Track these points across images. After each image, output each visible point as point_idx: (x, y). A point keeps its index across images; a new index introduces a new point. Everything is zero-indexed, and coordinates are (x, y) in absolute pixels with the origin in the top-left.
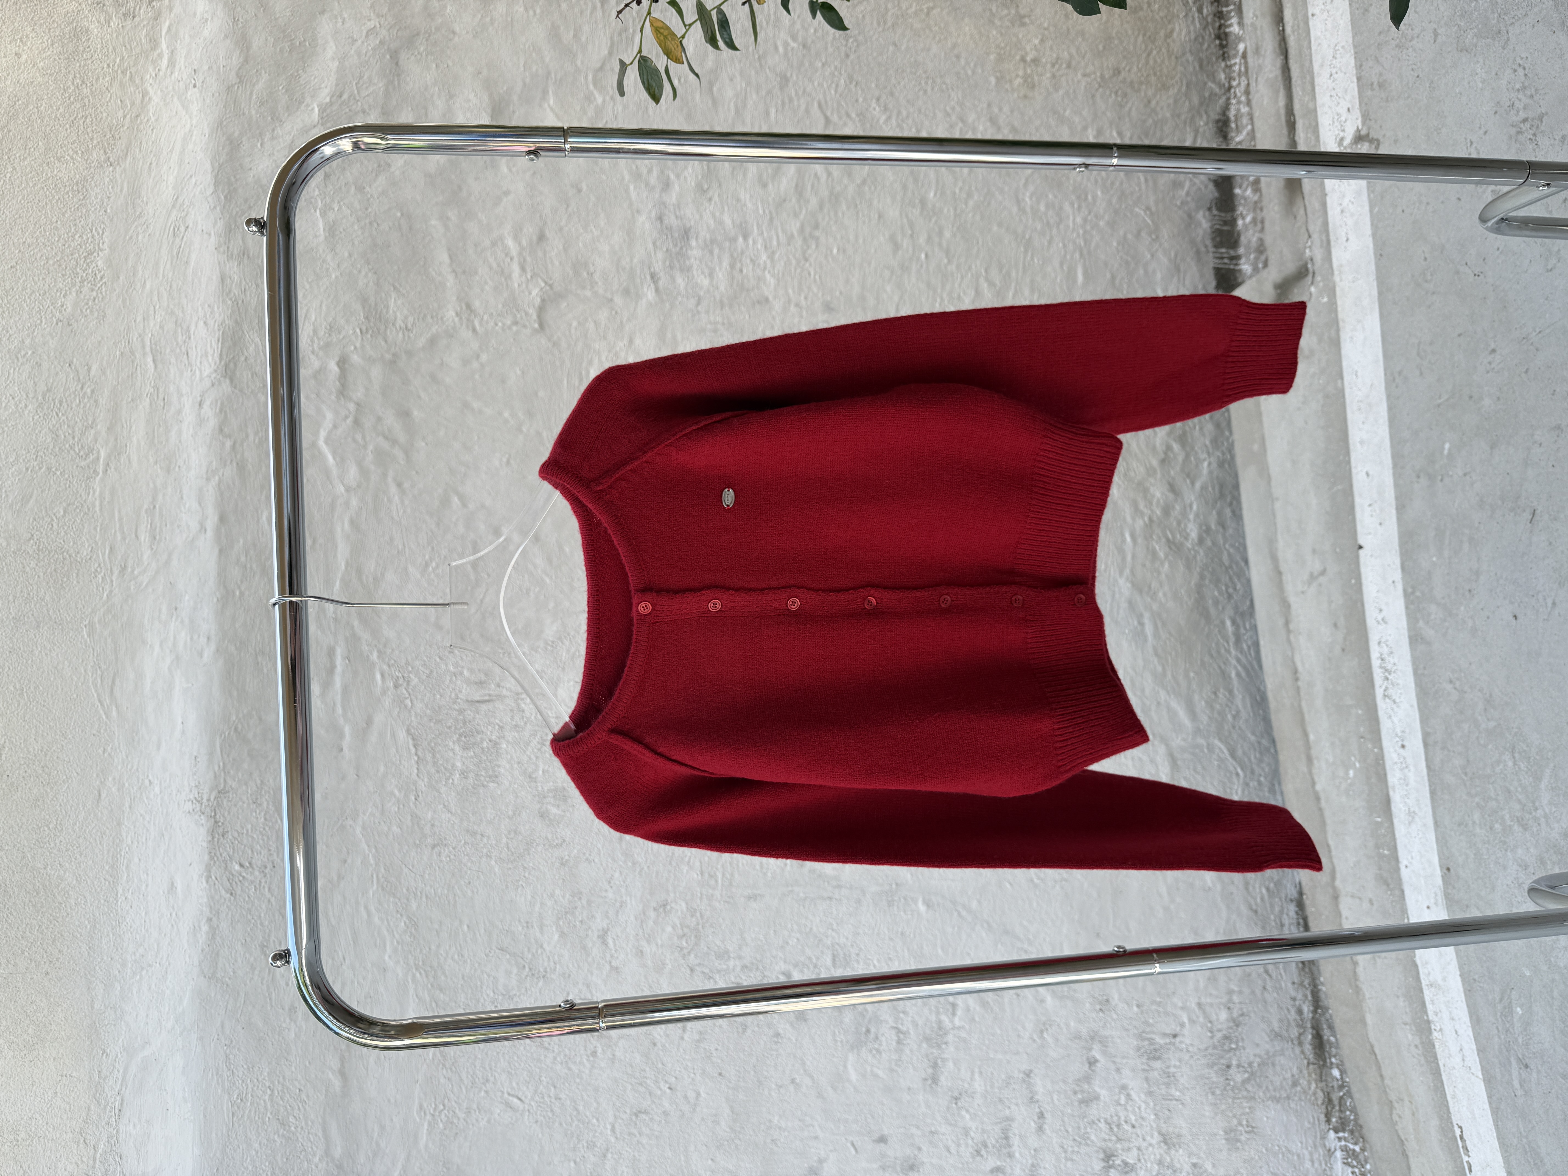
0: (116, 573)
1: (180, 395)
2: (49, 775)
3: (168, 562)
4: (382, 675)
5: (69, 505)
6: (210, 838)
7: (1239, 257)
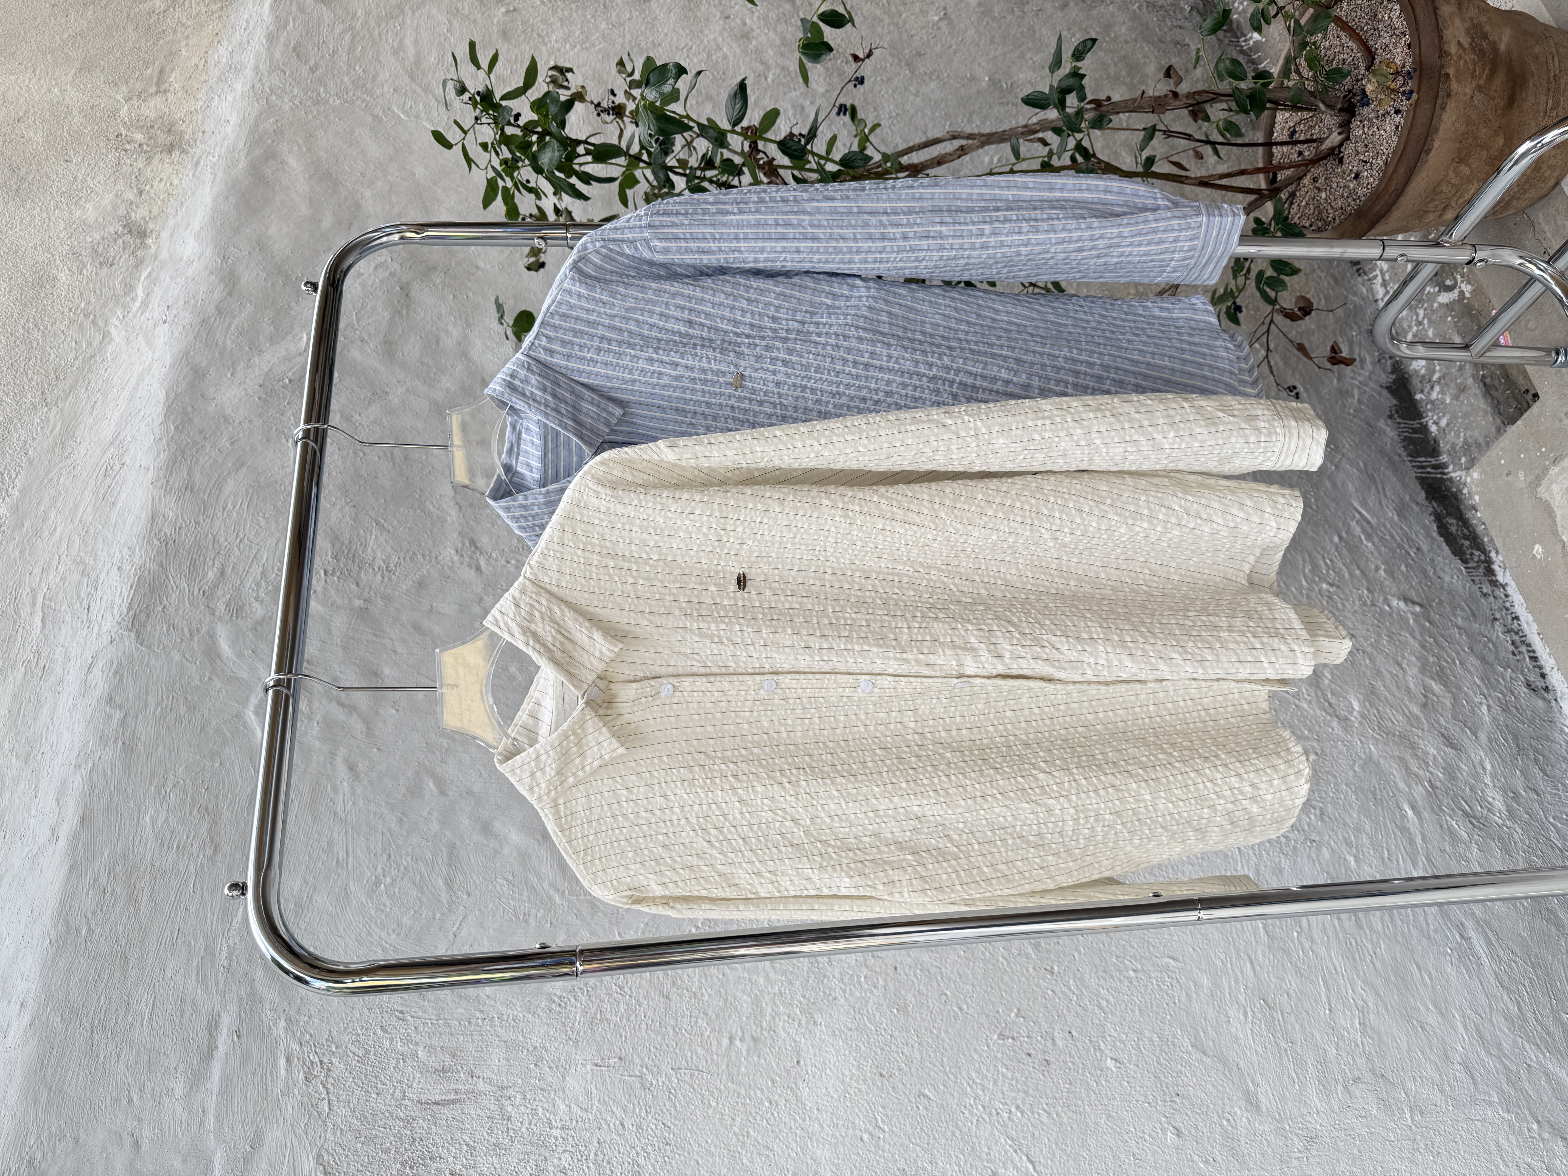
4: (289, 1061)
7: (1444, 466)
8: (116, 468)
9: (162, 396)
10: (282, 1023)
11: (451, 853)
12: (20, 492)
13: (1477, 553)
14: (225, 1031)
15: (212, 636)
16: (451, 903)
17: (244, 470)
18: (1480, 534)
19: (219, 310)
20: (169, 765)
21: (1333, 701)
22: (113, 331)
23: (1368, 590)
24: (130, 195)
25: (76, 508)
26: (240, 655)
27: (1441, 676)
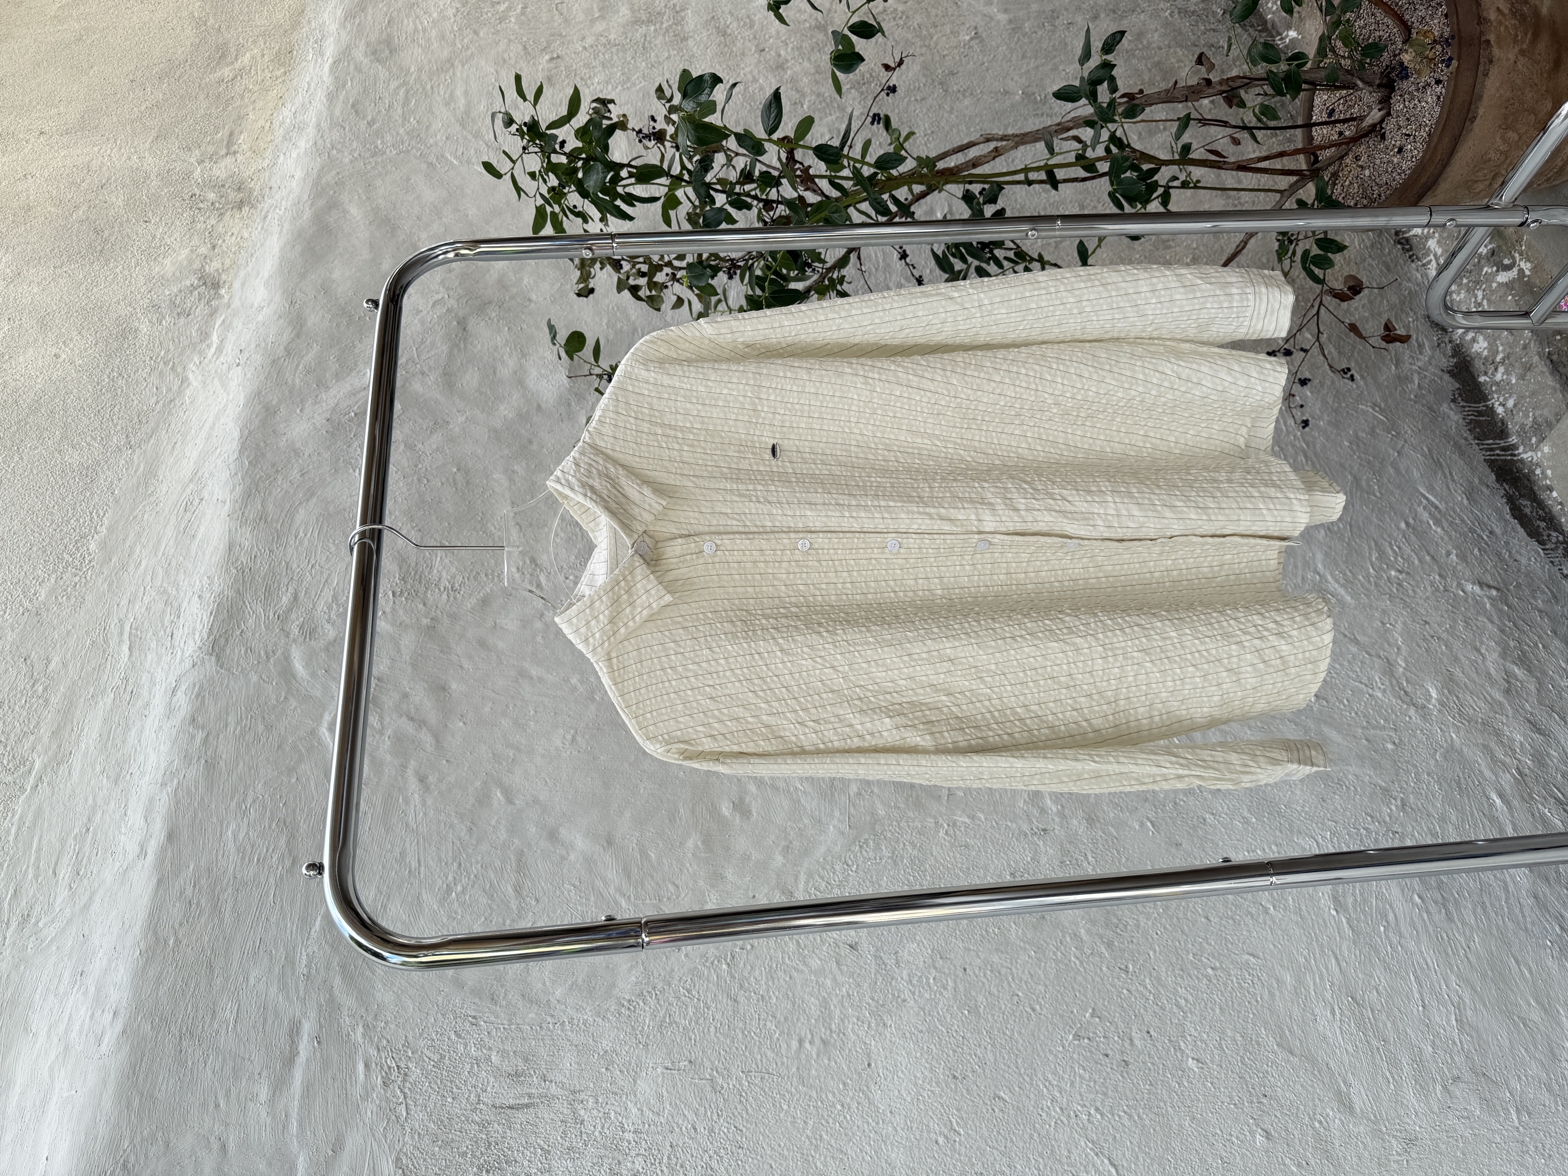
1: (152, 683)
3: (86, 907)
4: (367, 1066)
7: (1514, 447)
8: (196, 503)
9: (236, 434)
10: (360, 1030)
11: (519, 861)
12: (108, 529)
13: (1554, 534)
14: (305, 1037)
15: (287, 658)
16: (520, 909)
17: (315, 500)
18: (1556, 514)
19: (288, 352)
20: (248, 782)
21: (1409, 689)
22: (191, 376)
23: (1440, 575)
24: (204, 250)
25: (159, 541)
26: (313, 675)
27: (1523, 661)
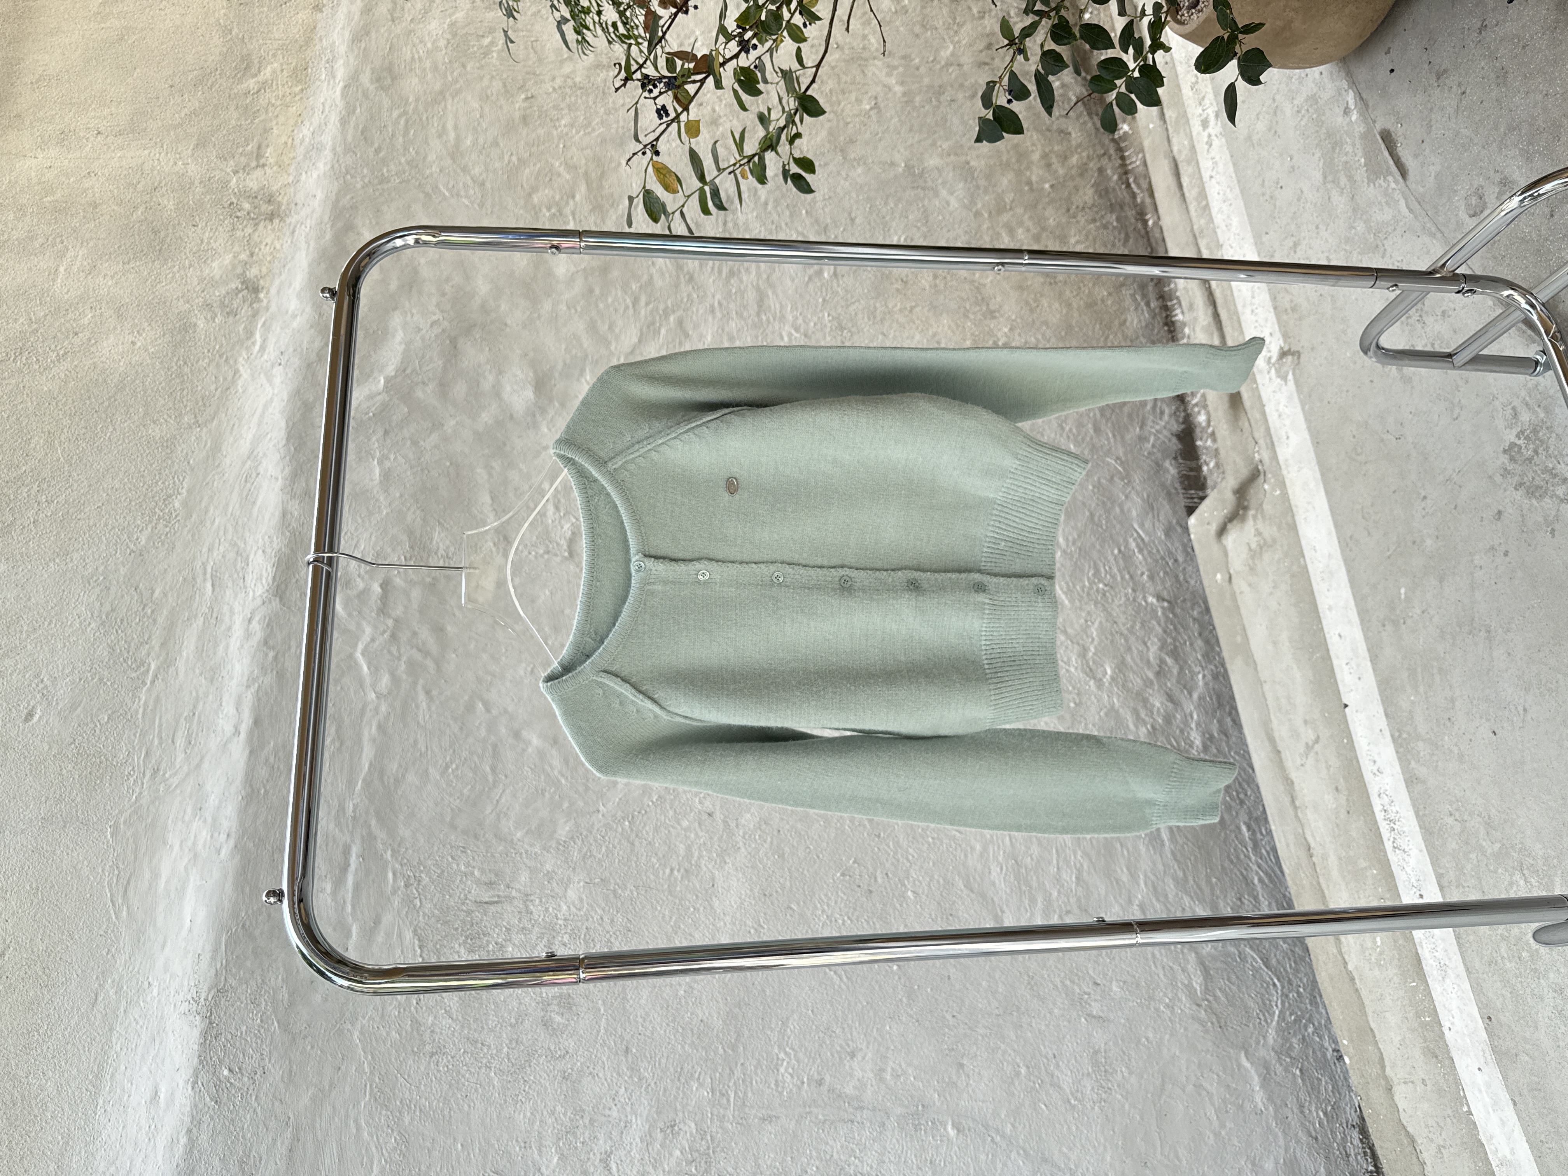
0: (148, 775)
1: (232, 613)
2: (48, 977)
3: (199, 766)
4: (394, 874)
5: (114, 712)
6: (202, 1041)
8: (254, 475)
9: (283, 424)
11: (494, 750)
12: (188, 491)
16: (495, 781)
22: (241, 368)
24: (243, 256)
25: (227, 505)
26: (350, 615)
